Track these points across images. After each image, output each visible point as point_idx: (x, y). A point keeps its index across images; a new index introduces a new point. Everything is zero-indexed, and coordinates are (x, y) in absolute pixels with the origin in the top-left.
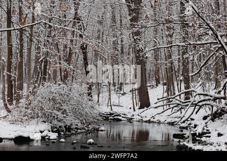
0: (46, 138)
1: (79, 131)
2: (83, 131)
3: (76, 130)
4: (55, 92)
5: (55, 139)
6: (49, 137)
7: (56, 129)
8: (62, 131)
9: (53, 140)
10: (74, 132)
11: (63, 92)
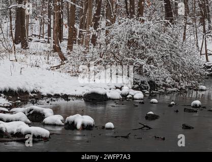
0: (128, 96)
1: (170, 89)
2: (175, 89)
3: (164, 88)
4: (136, 31)
5: (142, 99)
6: (133, 96)
7: (137, 86)
8: (145, 89)
9: (139, 99)
10: (163, 91)
11: (149, 33)
